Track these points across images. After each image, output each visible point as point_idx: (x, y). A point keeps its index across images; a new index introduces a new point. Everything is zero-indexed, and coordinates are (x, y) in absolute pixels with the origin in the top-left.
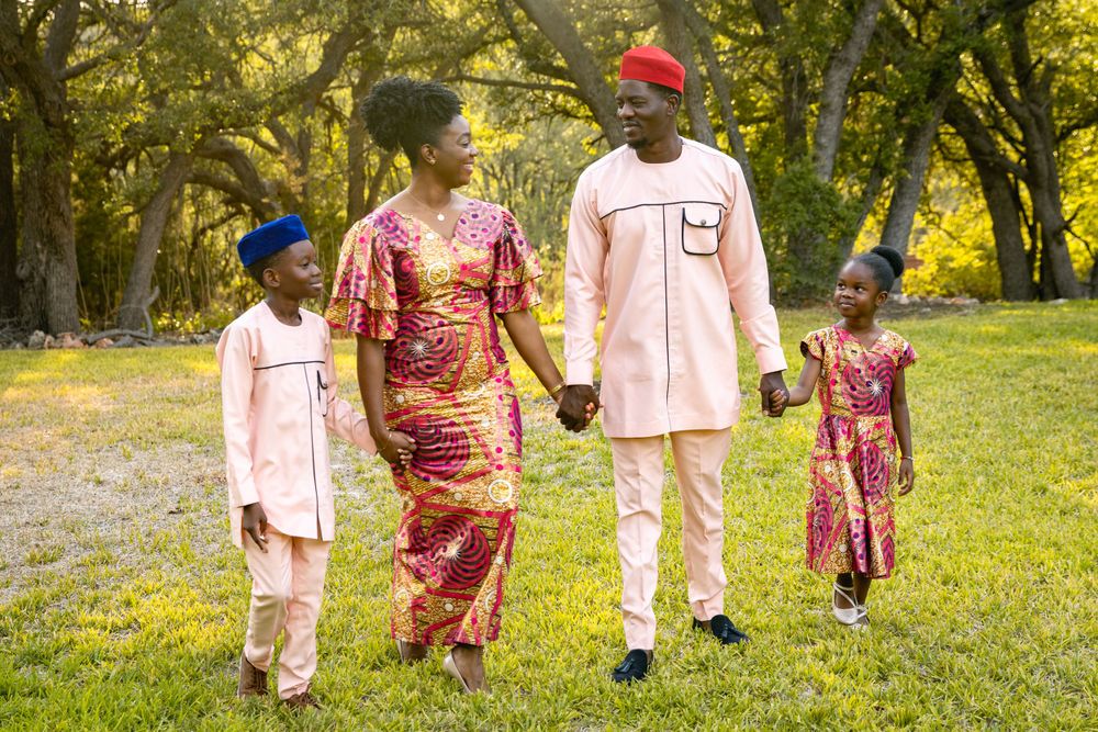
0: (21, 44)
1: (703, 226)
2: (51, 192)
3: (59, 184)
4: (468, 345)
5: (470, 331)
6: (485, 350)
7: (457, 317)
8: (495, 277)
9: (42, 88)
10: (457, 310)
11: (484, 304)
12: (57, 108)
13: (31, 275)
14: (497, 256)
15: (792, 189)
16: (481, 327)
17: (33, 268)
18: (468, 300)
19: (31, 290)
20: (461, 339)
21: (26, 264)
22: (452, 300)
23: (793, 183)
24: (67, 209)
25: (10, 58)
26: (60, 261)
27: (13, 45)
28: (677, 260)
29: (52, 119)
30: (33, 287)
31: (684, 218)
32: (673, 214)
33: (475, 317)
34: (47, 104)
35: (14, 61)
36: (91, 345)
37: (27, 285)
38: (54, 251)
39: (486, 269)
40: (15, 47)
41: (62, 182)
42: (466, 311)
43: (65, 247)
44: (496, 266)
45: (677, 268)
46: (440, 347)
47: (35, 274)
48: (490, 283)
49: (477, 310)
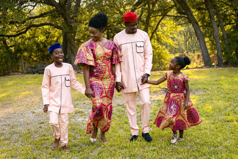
0: (62, 9)
1: (140, 47)
2: (70, 40)
3: (72, 39)
4: (105, 70)
5: (106, 68)
6: (109, 72)
7: (103, 64)
8: (112, 56)
9: (67, 18)
10: (103, 63)
11: (110, 62)
12: (70, 22)
13: (69, 58)
14: (113, 52)
15: (234, 39)
16: (108, 66)
17: (69, 56)
18: (106, 61)
19: (69, 61)
20: (104, 69)
21: (68, 55)
22: (102, 61)
23: (234, 38)
24: (74, 44)
25: (59, 12)
26: (73, 55)
27: (60, 9)
28: (135, 54)
29: (69, 25)
30: (69, 60)
31: (136, 45)
32: (134, 44)
33: (107, 64)
34: (68, 22)
35: (60, 13)
36: (79, 73)
37: (68, 60)
38: (72, 53)
39: (110, 54)
40: (60, 10)
41: (73, 38)
42: (105, 63)
43: (74, 52)
44: (113, 54)
45: (136, 56)
46: (99, 70)
47: (70, 58)
48: (111, 57)
49: (108, 63)
